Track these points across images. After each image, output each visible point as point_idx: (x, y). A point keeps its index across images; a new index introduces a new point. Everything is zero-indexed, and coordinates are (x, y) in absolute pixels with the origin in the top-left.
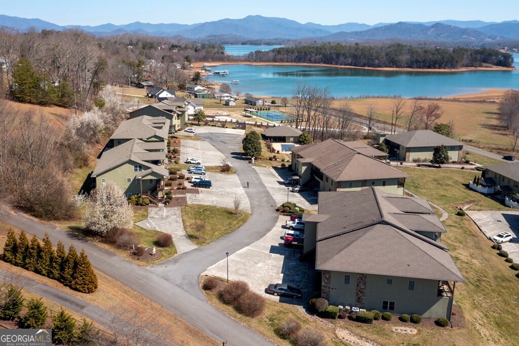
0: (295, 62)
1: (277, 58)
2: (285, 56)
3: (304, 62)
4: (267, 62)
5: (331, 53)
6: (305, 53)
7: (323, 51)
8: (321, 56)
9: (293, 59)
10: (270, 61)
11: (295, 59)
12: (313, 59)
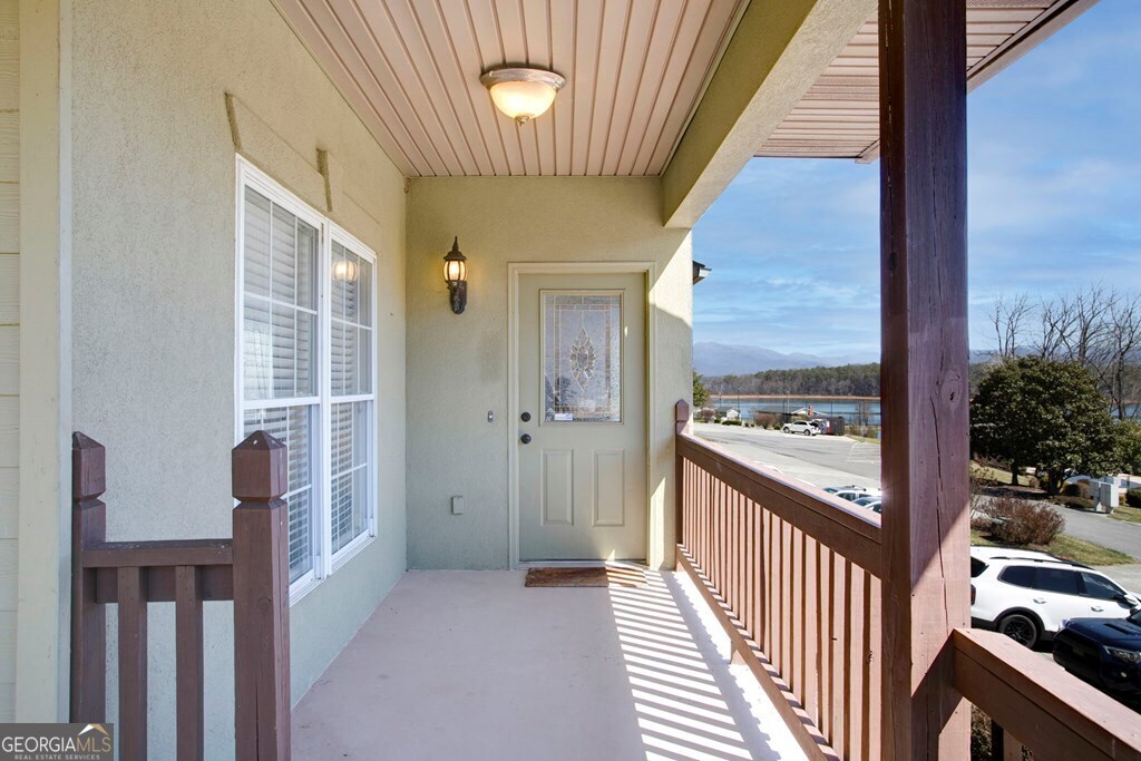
0: (799, 394)
1: (765, 387)
2: (781, 383)
3: (816, 393)
4: (748, 394)
5: (866, 377)
6: (817, 377)
7: (850, 374)
8: (848, 382)
9: (796, 388)
10: (753, 393)
11: (799, 390)
12: (832, 388)
